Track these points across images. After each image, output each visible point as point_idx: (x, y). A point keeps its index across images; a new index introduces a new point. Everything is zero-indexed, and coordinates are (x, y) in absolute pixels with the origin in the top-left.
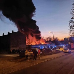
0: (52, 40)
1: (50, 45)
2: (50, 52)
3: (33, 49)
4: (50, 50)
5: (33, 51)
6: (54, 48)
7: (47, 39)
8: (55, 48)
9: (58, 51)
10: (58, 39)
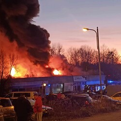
0: (93, 62)
1: (84, 80)
2: (84, 109)
3: (15, 95)
4: (85, 99)
5: (14, 103)
6: (98, 92)
7: (76, 54)
8: (105, 92)
9: (115, 102)
10: (117, 59)
